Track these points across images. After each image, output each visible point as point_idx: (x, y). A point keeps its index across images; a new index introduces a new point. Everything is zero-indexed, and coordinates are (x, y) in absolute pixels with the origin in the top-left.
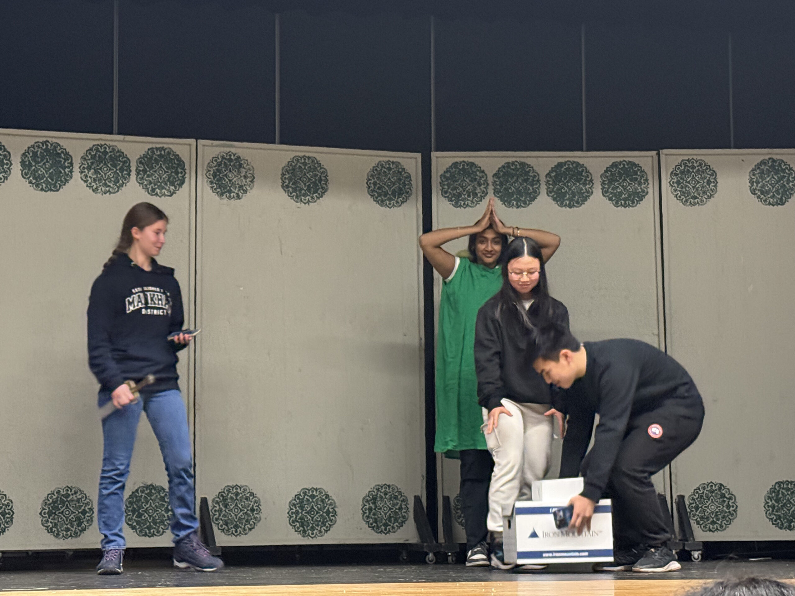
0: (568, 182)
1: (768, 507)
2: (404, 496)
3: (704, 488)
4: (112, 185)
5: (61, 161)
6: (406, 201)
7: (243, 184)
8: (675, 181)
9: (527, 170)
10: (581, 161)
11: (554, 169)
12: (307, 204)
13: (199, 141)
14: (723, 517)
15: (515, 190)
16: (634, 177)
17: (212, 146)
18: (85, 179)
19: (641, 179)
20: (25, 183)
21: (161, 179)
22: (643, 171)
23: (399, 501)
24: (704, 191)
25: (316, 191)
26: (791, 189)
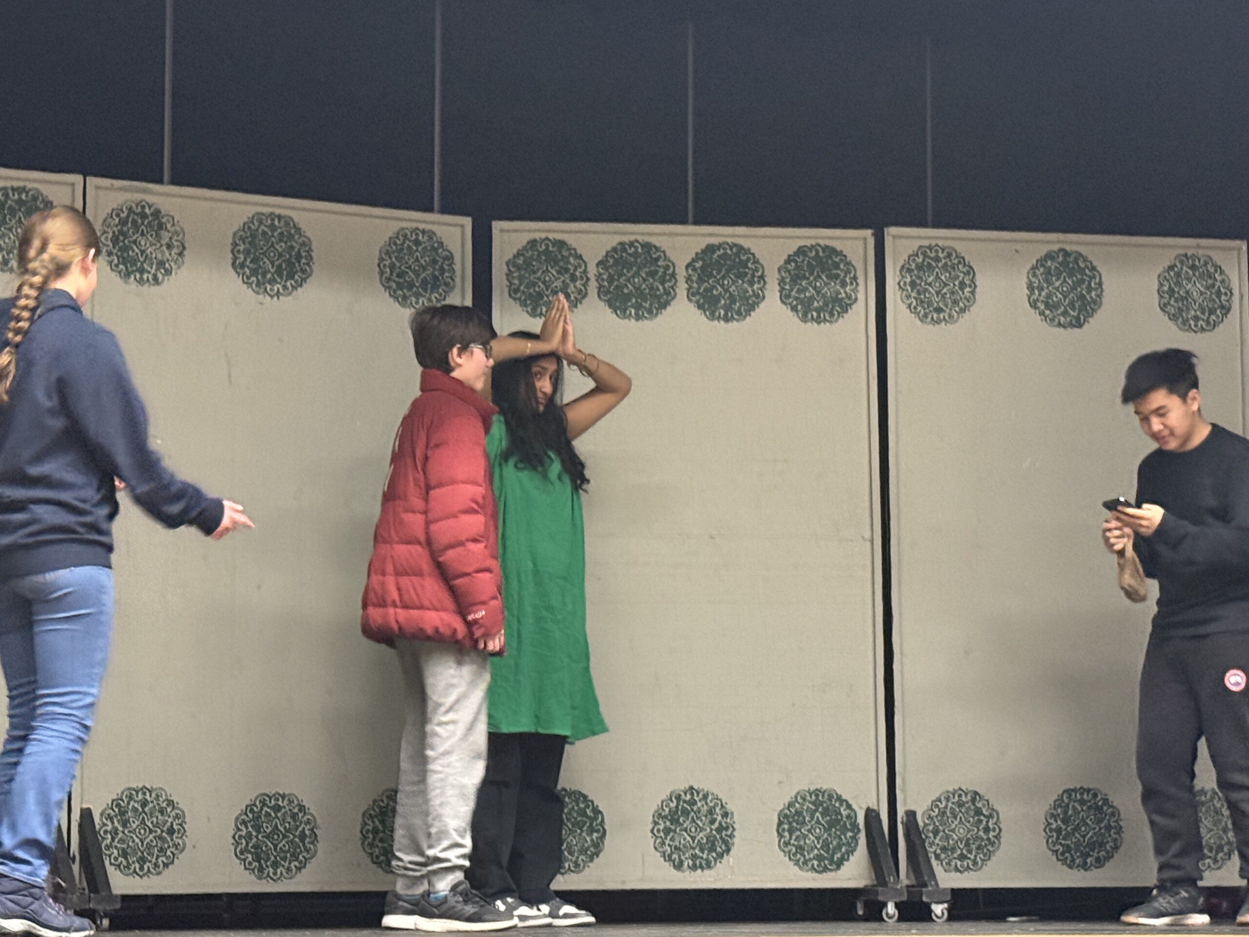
0: (723, 278)
1: (1051, 832)
3: (947, 799)
7: (165, 259)
8: (908, 280)
9: (654, 256)
10: (745, 243)
11: (699, 256)
12: (275, 298)
13: (89, 179)
14: (979, 848)
15: (634, 291)
16: (835, 272)
17: (111, 188)
19: (845, 277)
22: (848, 264)
24: (955, 300)
25: (291, 276)
26: (1095, 302)
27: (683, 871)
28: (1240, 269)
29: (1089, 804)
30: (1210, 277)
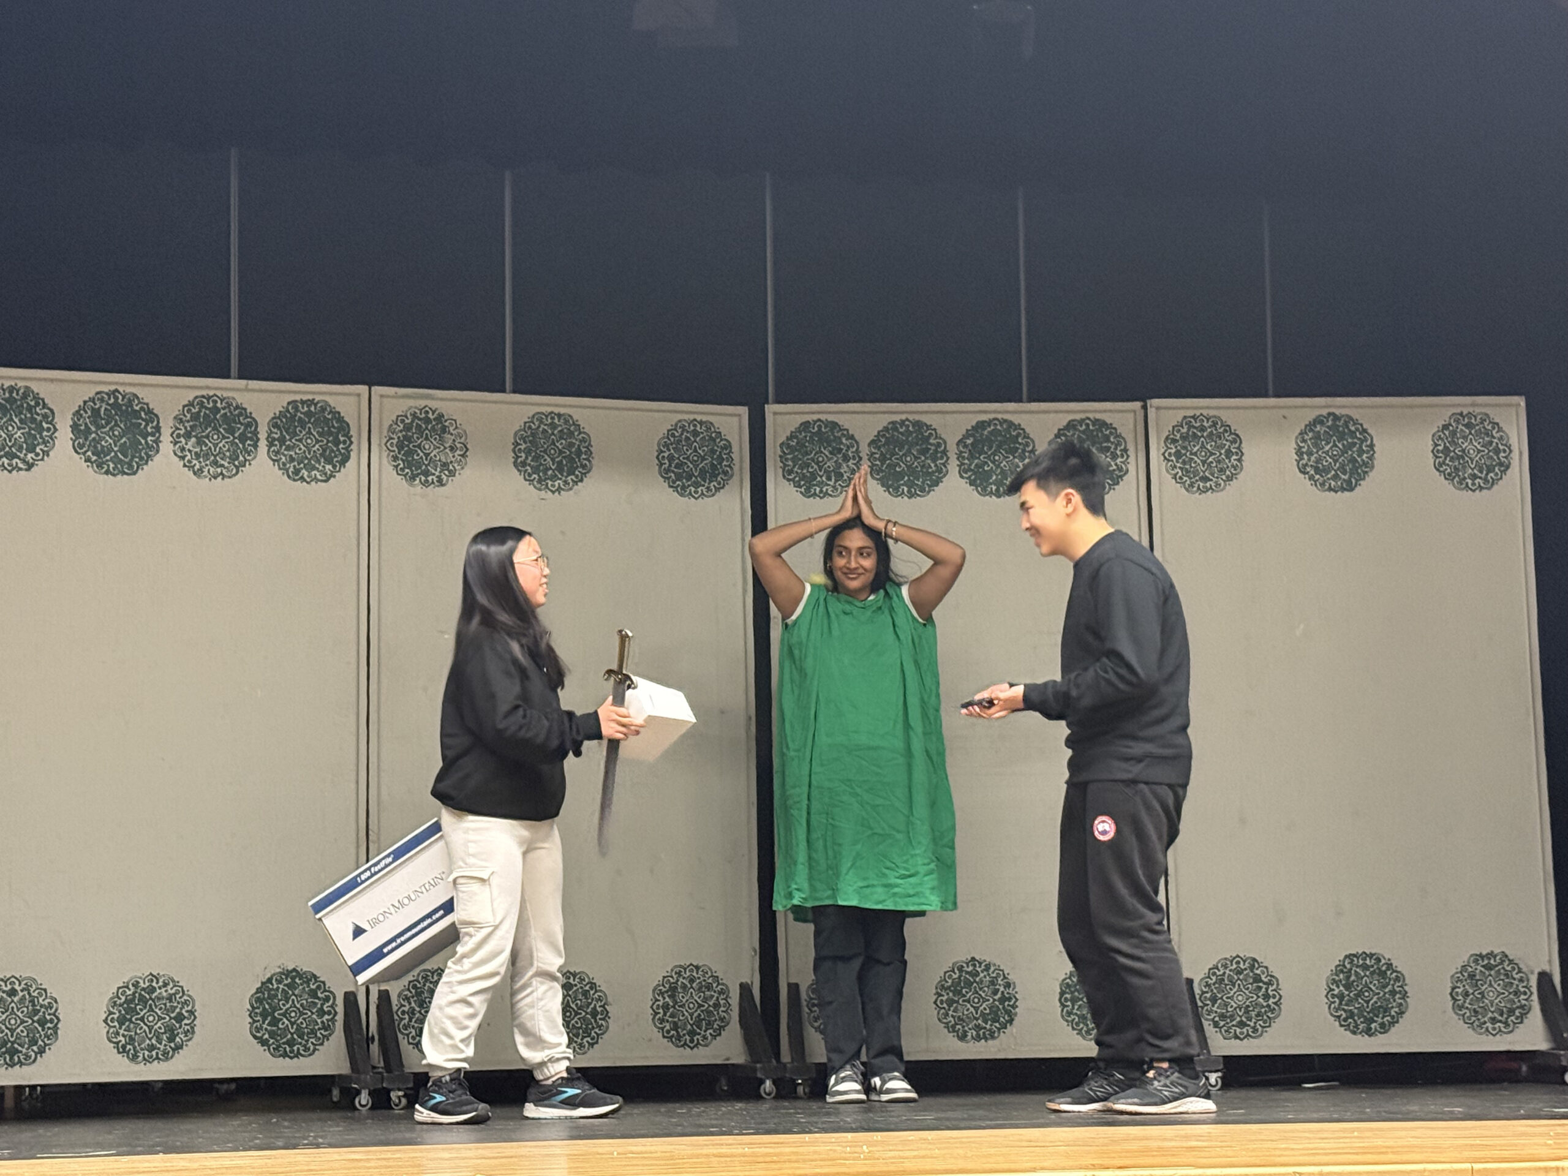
0: (994, 454)
1: (1333, 998)
2: (723, 984)
3: (1225, 966)
4: (226, 464)
5: (141, 424)
6: (723, 488)
7: (449, 461)
8: (1173, 451)
9: (927, 434)
10: (1016, 419)
11: (970, 433)
12: (557, 494)
13: (374, 389)
14: (1258, 1015)
15: (906, 469)
16: (1105, 444)
17: (396, 396)
18: (180, 454)
19: (1116, 449)
20: (78, 460)
21: (309, 453)
22: (1120, 436)
23: (715, 992)
24: (1221, 469)
25: (571, 472)
26: (1365, 464)
27: (967, 1042)
28: (1518, 425)
29: (1372, 969)
30: (1487, 435)
